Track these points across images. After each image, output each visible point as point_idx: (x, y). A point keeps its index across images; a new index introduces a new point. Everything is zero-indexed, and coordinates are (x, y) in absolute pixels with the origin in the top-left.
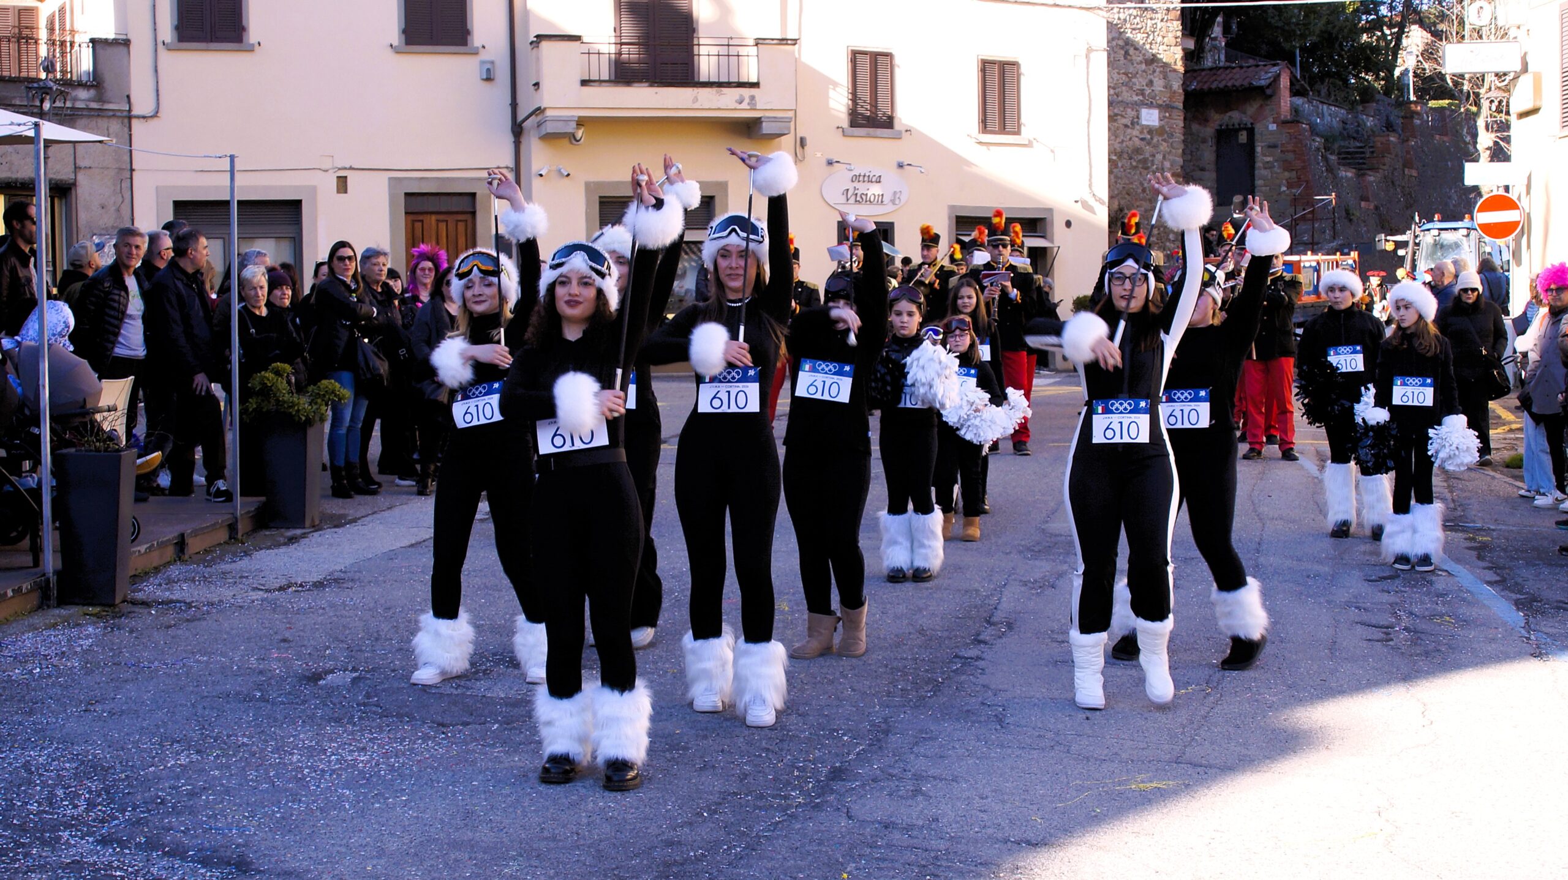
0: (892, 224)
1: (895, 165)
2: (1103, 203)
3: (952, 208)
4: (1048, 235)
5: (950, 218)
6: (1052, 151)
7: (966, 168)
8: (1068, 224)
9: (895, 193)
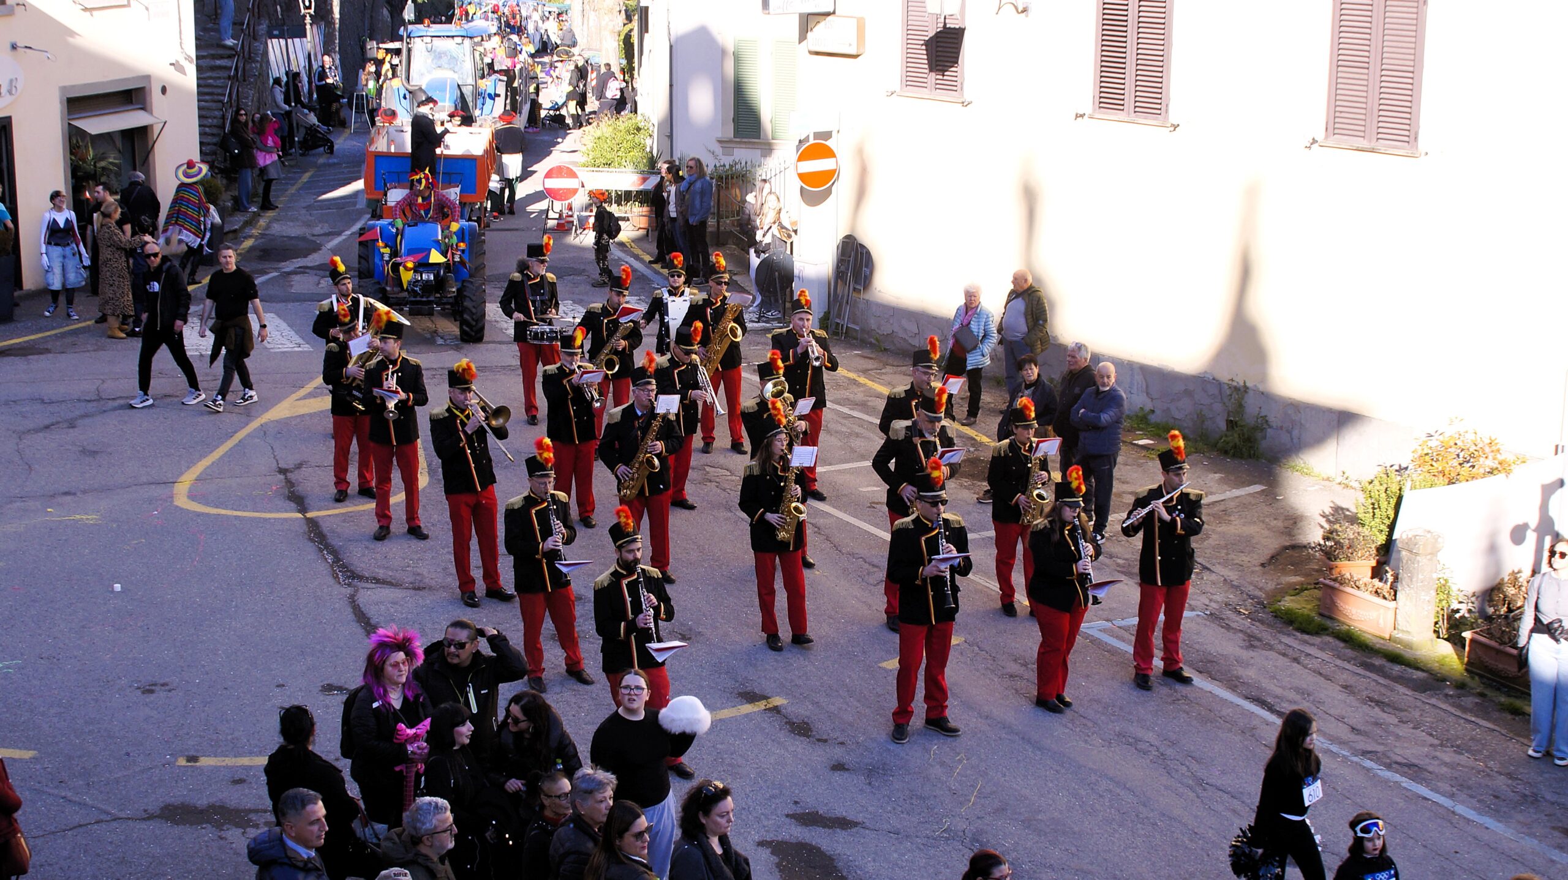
0: (9, 118)
1: (9, 46)
2: (191, 62)
3: (63, 89)
4: (148, 108)
5: (61, 102)
6: (147, 9)
7: (71, 40)
8: (164, 90)
9: (11, 81)
